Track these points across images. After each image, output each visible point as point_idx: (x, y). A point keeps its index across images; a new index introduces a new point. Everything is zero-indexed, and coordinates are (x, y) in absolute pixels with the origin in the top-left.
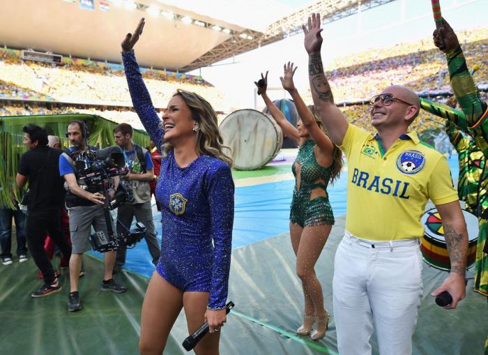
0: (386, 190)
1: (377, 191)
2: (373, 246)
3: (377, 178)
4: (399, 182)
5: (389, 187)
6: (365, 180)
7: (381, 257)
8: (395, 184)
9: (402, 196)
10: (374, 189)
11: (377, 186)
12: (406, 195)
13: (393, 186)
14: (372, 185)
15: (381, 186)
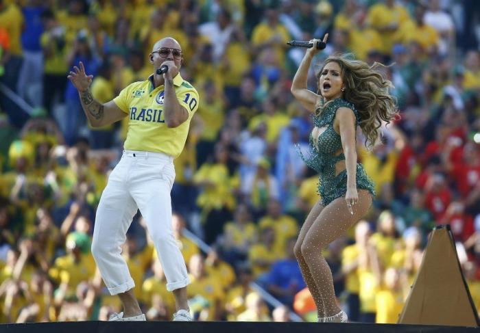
0: (149, 118)
1: (143, 120)
2: (134, 155)
3: (143, 111)
4: (156, 111)
5: (150, 116)
6: (134, 113)
7: (139, 163)
8: (153, 112)
9: (159, 121)
10: (141, 118)
11: (143, 117)
12: (161, 120)
13: (152, 115)
14: (140, 116)
15: (146, 116)
